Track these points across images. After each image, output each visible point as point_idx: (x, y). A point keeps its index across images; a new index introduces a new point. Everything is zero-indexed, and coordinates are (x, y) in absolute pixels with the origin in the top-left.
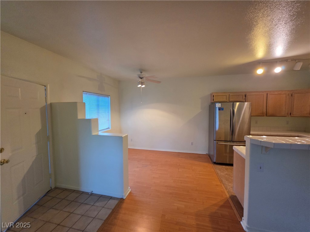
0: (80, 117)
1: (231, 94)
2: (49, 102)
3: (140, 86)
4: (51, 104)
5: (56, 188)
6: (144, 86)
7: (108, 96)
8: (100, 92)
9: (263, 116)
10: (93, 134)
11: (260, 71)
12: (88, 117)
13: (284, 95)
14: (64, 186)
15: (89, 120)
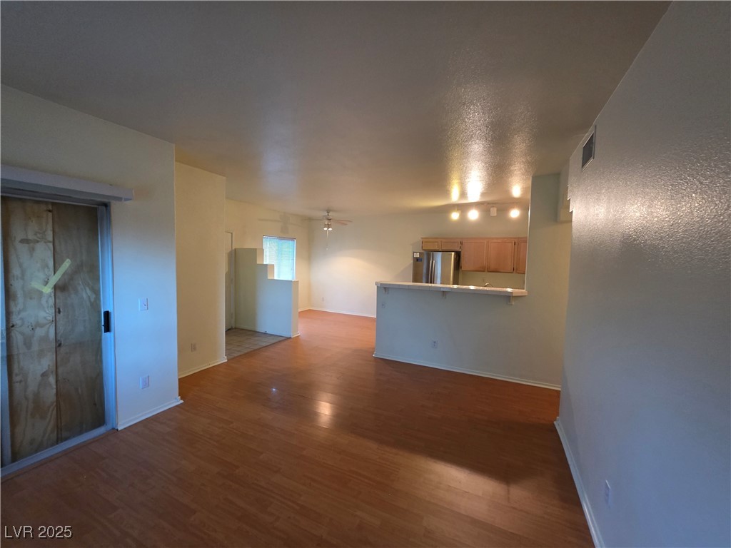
0: (258, 262)
1: (444, 240)
2: (233, 248)
3: (325, 229)
4: (235, 249)
5: (235, 328)
6: (330, 229)
7: (292, 239)
8: (284, 235)
9: (484, 271)
10: (269, 278)
11: (455, 216)
12: (265, 263)
13: (510, 244)
14: (243, 326)
15: (267, 265)
